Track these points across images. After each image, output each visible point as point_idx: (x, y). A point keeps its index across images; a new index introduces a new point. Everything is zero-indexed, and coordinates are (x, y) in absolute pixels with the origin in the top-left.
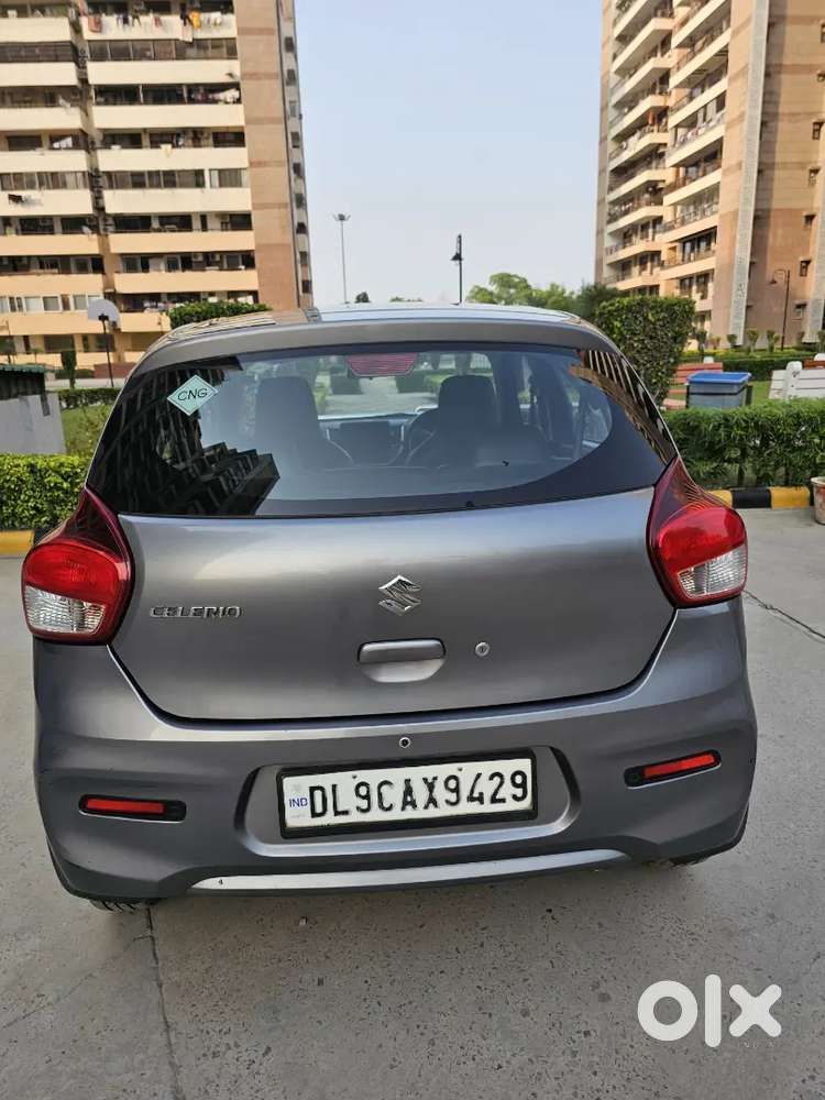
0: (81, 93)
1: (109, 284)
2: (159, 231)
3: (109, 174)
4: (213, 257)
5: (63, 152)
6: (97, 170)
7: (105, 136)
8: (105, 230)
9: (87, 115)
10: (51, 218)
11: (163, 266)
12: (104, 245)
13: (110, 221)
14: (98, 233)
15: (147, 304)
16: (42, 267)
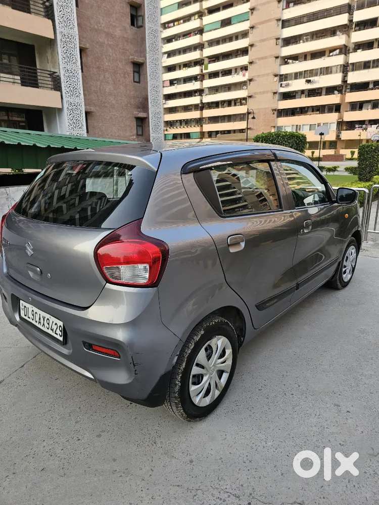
0: (348, 27)
1: (341, 117)
2: (372, 89)
3: (353, 64)
5: (334, 57)
6: (348, 63)
7: (355, 46)
8: (345, 91)
9: (349, 37)
10: (321, 88)
11: (370, 107)
12: (343, 99)
13: (349, 87)
14: (342, 94)
15: (357, 126)
16: (313, 111)
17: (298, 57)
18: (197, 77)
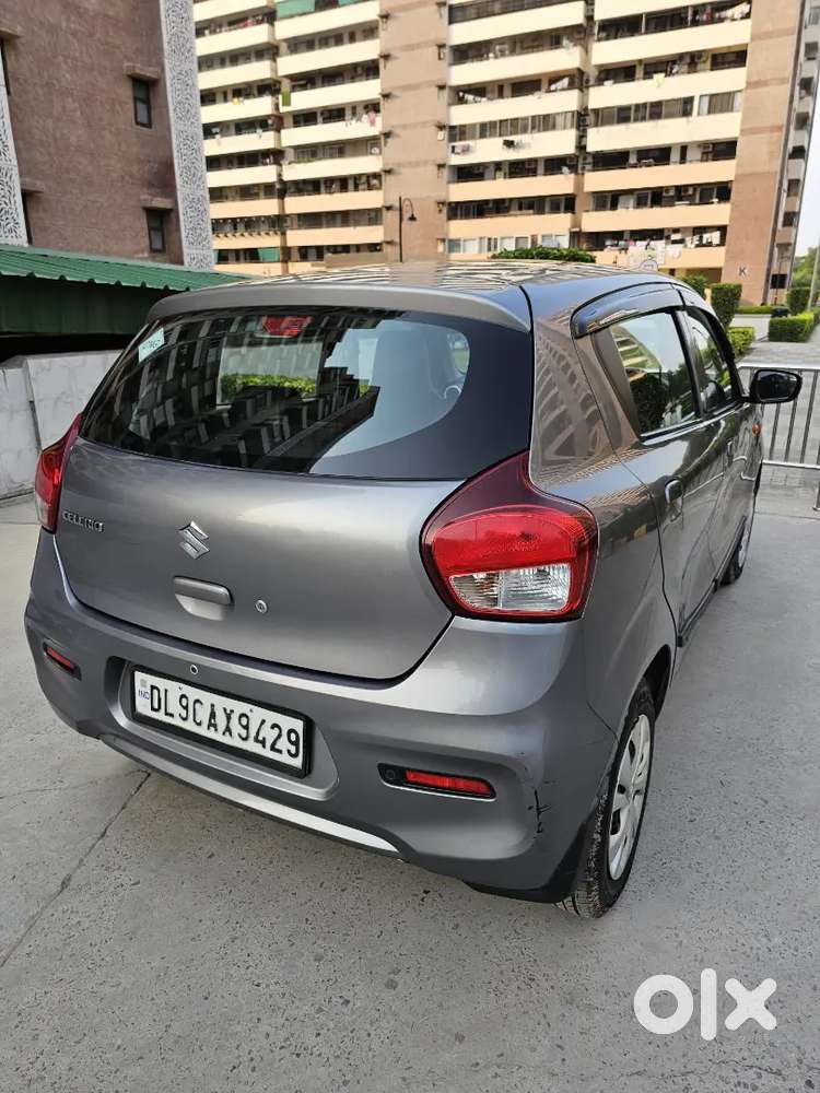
0: (585, 30)
1: (576, 223)
2: (635, 166)
3: (596, 111)
4: (686, 191)
5: (558, 93)
6: (586, 109)
7: (600, 72)
8: (583, 168)
9: (587, 52)
10: (535, 160)
11: (632, 202)
12: (579, 185)
13: (590, 160)
14: (576, 173)
15: (608, 243)
16: (520, 208)
17: (484, 89)
18: (266, 121)
